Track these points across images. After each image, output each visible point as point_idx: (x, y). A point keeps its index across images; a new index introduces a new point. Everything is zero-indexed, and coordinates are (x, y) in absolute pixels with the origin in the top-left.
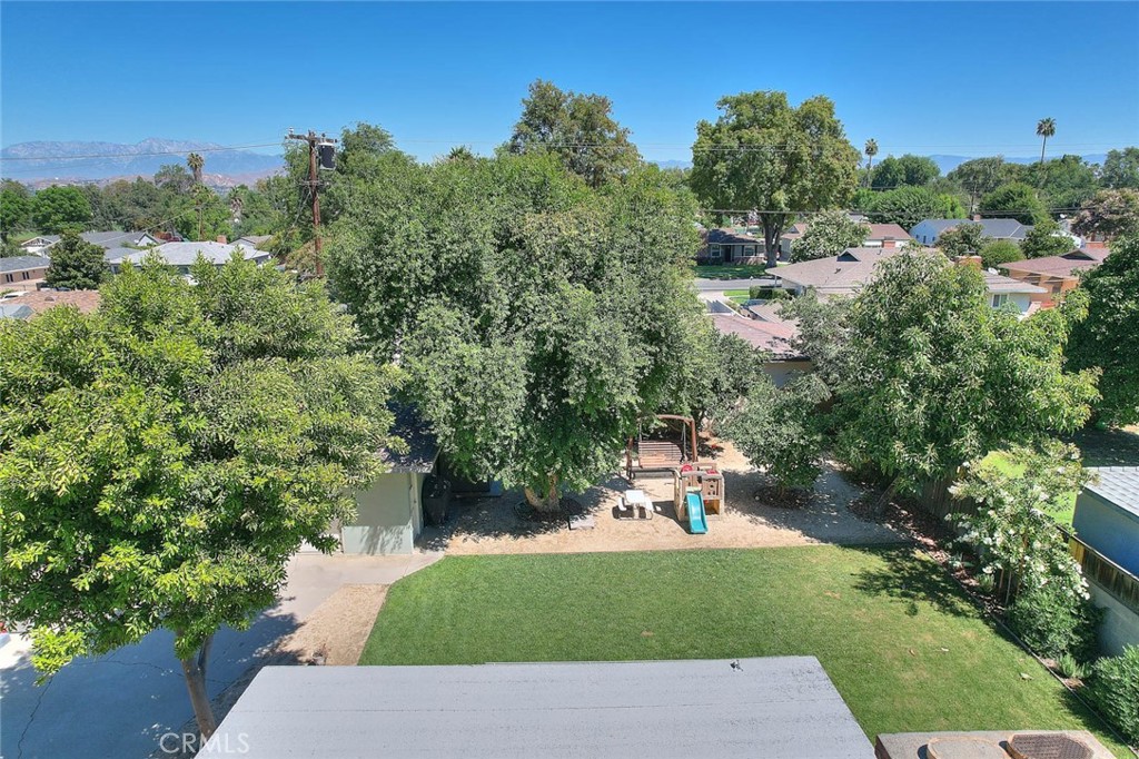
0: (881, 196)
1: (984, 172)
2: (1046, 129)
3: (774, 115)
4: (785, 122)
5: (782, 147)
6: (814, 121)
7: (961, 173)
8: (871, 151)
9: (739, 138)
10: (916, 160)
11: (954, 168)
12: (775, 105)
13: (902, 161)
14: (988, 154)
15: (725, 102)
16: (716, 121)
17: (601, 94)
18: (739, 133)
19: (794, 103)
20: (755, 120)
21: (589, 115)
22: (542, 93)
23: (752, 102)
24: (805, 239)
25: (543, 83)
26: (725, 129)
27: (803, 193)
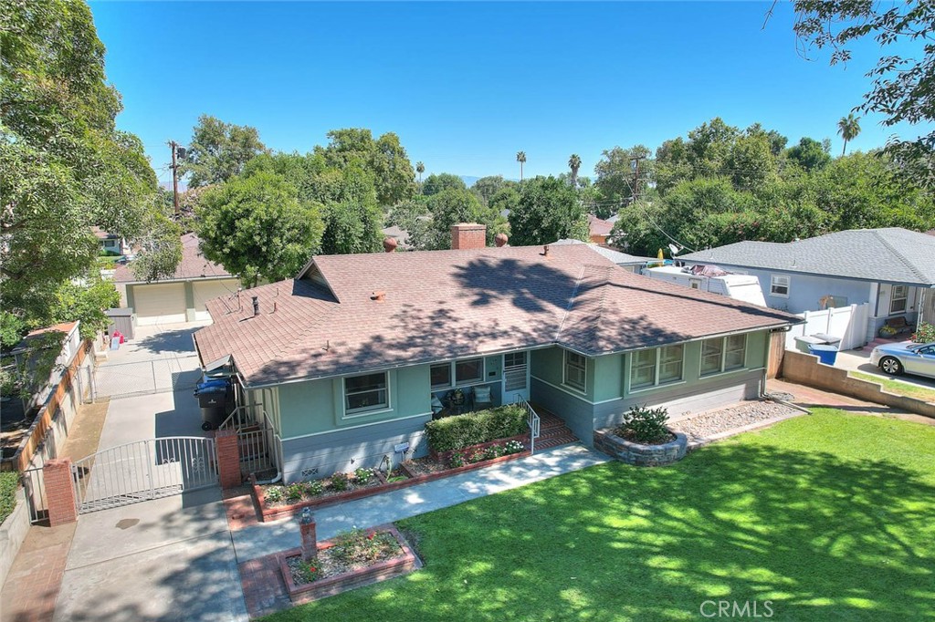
0: (429, 198)
1: (492, 185)
2: (521, 158)
3: (365, 143)
4: (371, 147)
5: (371, 163)
6: (387, 146)
7: (478, 187)
8: (420, 170)
9: (344, 157)
10: (449, 177)
11: (474, 183)
12: (364, 137)
13: (441, 178)
14: (494, 175)
15: (332, 134)
16: (327, 145)
17: (251, 126)
18: (343, 153)
19: (376, 136)
20: (353, 146)
21: (247, 139)
22: (208, 123)
23: (350, 134)
24: (391, 217)
25: (208, 117)
26: (334, 151)
27: (387, 190)
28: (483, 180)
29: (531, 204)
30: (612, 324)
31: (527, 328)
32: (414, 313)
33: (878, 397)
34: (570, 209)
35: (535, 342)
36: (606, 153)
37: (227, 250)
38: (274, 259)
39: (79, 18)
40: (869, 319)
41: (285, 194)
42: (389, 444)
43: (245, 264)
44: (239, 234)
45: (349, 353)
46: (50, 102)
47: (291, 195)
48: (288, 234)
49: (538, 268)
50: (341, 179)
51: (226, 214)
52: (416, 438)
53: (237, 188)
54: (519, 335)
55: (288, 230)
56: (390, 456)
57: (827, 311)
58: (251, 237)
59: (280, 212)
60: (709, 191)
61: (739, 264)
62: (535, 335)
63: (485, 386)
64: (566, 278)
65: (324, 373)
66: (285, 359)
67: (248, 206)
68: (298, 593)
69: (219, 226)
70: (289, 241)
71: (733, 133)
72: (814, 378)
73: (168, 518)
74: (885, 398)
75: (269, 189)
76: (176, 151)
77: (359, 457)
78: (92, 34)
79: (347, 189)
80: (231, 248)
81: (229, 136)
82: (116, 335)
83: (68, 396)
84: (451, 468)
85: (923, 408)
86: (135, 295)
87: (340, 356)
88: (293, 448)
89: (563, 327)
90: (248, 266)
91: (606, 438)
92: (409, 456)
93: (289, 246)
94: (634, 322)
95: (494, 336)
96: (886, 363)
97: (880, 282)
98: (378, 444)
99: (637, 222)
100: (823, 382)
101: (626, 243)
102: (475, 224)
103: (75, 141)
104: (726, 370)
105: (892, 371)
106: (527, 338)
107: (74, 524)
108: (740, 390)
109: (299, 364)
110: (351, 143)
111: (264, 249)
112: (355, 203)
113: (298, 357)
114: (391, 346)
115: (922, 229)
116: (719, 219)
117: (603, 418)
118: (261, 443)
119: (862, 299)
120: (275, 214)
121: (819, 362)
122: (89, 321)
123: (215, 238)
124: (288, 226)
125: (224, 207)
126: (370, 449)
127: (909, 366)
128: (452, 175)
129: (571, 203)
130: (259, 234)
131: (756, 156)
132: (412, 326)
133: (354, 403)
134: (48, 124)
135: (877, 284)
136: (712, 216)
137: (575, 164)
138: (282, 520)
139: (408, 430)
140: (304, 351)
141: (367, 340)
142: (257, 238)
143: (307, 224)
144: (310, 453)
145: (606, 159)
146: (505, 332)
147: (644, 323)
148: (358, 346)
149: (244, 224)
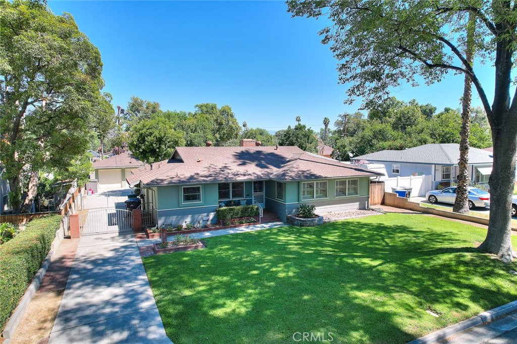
3: (213, 110)
4: (217, 112)
5: (216, 120)
6: (225, 112)
8: (244, 126)
12: (213, 108)
15: (197, 106)
16: (195, 111)
17: (157, 101)
19: (219, 107)
20: (207, 112)
21: (154, 108)
22: (136, 100)
23: (206, 106)
25: (135, 97)
26: (198, 114)
27: (224, 134)
28: (279, 132)
29: (289, 137)
30: (294, 172)
31: (259, 173)
32: (214, 167)
33: (419, 209)
34: (308, 139)
35: (261, 177)
36: (340, 116)
37: (141, 150)
38: (162, 155)
39: (97, 56)
40: (432, 182)
41: (168, 127)
42: (200, 217)
43: (149, 157)
44: (147, 143)
45: (185, 178)
46: (83, 83)
47: (171, 128)
48: (168, 144)
49: (272, 154)
50: (195, 122)
51: (141, 134)
52: (212, 215)
53: (147, 123)
54: (255, 175)
55: (169, 142)
56: (201, 222)
57: (409, 177)
58: (152, 145)
59: (165, 134)
60: (380, 131)
61: (378, 160)
62: (262, 176)
63: (245, 200)
64: (283, 158)
65: (174, 183)
66: (160, 178)
67: (151, 131)
68: (158, 251)
69: (138, 141)
70: (169, 147)
71: (402, 104)
72: (396, 203)
73: (113, 238)
74: (421, 209)
75: (161, 125)
76: (120, 110)
77: (188, 220)
78: (100, 60)
79: (198, 128)
80: (143, 149)
81: (145, 106)
82: (90, 190)
83: (74, 204)
84: (225, 226)
85: (434, 212)
86: (99, 174)
87: (182, 178)
88: (162, 214)
89: (275, 173)
90: (150, 158)
91: (290, 217)
92: (209, 223)
93: (169, 149)
94: (303, 172)
95: (244, 175)
96: (431, 198)
97: (435, 164)
98: (196, 216)
99: (345, 147)
100: (399, 205)
101: (340, 157)
102: (251, 139)
103: (92, 94)
104: (348, 195)
105: (433, 202)
106: (258, 176)
107: (79, 239)
108: (356, 205)
109: (165, 180)
110: (207, 110)
111: (157, 150)
112: (201, 134)
113: (165, 178)
114: (202, 176)
115: (479, 147)
116: (384, 145)
117: (290, 210)
118: (150, 218)
119: (428, 173)
120: (163, 135)
121: (398, 196)
122: (81, 179)
123: (136, 145)
124: (168, 140)
125: (141, 131)
126: (192, 217)
127: (440, 199)
128: (262, 129)
129: (309, 136)
130: (155, 143)
131: (413, 115)
132: (211, 171)
133: (187, 198)
134: (85, 89)
135: (434, 165)
136: (381, 143)
137: (326, 122)
138: (157, 238)
139: (208, 211)
140: (167, 176)
141: (193, 174)
142: (154, 145)
143: (177, 140)
144: (168, 217)
145: (340, 119)
146: (250, 174)
147: (308, 172)
148: (189, 176)
149: (149, 139)
